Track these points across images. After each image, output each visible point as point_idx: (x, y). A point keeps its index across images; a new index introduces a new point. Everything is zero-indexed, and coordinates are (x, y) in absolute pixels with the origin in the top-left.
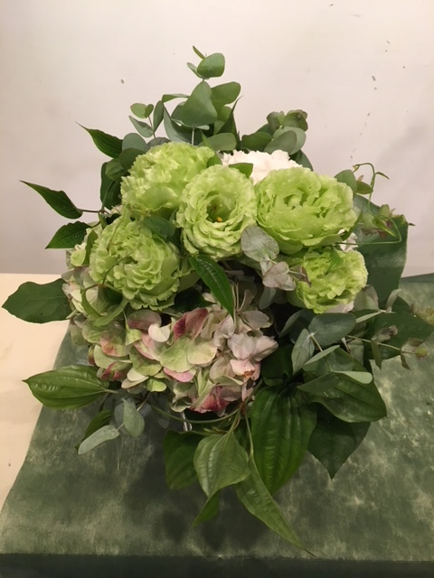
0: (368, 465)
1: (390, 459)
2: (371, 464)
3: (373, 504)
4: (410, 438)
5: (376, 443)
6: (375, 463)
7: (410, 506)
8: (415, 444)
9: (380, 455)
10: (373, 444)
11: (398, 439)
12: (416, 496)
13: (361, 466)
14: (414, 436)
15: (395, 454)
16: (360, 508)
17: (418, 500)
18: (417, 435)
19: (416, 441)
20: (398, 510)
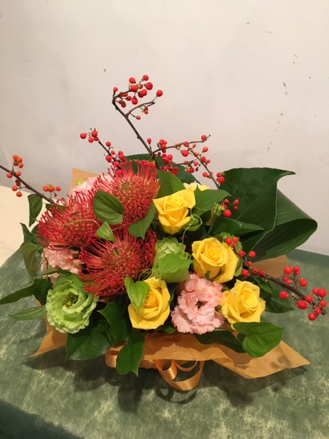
3: (178, 421)
7: (209, 432)
12: (218, 426)
16: (166, 421)
17: (218, 430)
20: (197, 431)
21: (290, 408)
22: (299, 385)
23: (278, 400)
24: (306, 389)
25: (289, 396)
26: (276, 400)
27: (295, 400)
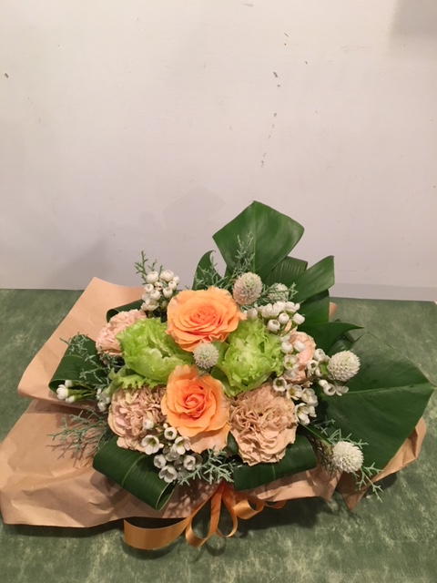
0: (281, 571)
1: (310, 564)
2: (286, 569)
4: (341, 531)
5: (294, 543)
6: (290, 568)
8: (347, 539)
9: (297, 558)
10: (290, 543)
11: (326, 533)
13: (271, 572)
14: (346, 528)
15: (317, 556)
18: (350, 526)
19: (348, 535)
21: (423, 558)
22: (420, 520)
23: (403, 550)
24: (430, 523)
25: (413, 540)
26: (399, 551)
27: (423, 543)
